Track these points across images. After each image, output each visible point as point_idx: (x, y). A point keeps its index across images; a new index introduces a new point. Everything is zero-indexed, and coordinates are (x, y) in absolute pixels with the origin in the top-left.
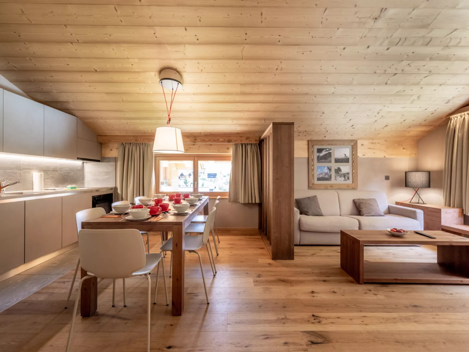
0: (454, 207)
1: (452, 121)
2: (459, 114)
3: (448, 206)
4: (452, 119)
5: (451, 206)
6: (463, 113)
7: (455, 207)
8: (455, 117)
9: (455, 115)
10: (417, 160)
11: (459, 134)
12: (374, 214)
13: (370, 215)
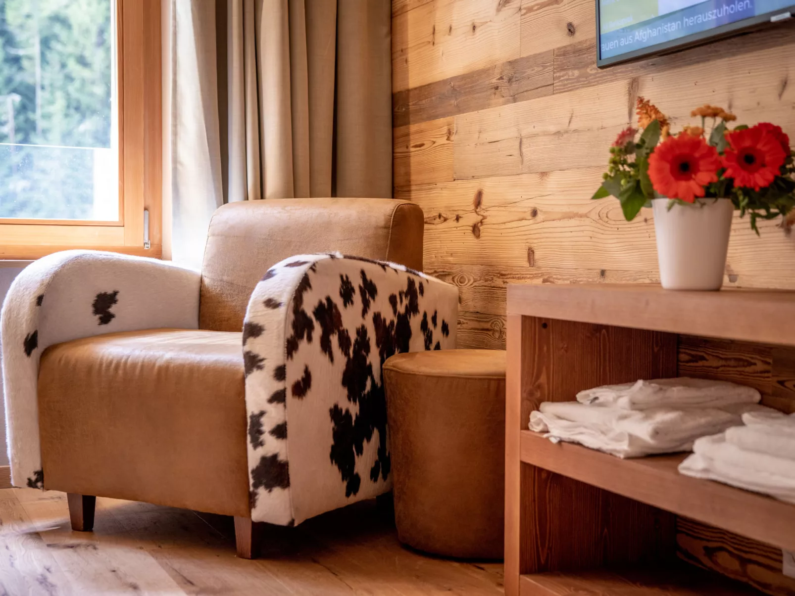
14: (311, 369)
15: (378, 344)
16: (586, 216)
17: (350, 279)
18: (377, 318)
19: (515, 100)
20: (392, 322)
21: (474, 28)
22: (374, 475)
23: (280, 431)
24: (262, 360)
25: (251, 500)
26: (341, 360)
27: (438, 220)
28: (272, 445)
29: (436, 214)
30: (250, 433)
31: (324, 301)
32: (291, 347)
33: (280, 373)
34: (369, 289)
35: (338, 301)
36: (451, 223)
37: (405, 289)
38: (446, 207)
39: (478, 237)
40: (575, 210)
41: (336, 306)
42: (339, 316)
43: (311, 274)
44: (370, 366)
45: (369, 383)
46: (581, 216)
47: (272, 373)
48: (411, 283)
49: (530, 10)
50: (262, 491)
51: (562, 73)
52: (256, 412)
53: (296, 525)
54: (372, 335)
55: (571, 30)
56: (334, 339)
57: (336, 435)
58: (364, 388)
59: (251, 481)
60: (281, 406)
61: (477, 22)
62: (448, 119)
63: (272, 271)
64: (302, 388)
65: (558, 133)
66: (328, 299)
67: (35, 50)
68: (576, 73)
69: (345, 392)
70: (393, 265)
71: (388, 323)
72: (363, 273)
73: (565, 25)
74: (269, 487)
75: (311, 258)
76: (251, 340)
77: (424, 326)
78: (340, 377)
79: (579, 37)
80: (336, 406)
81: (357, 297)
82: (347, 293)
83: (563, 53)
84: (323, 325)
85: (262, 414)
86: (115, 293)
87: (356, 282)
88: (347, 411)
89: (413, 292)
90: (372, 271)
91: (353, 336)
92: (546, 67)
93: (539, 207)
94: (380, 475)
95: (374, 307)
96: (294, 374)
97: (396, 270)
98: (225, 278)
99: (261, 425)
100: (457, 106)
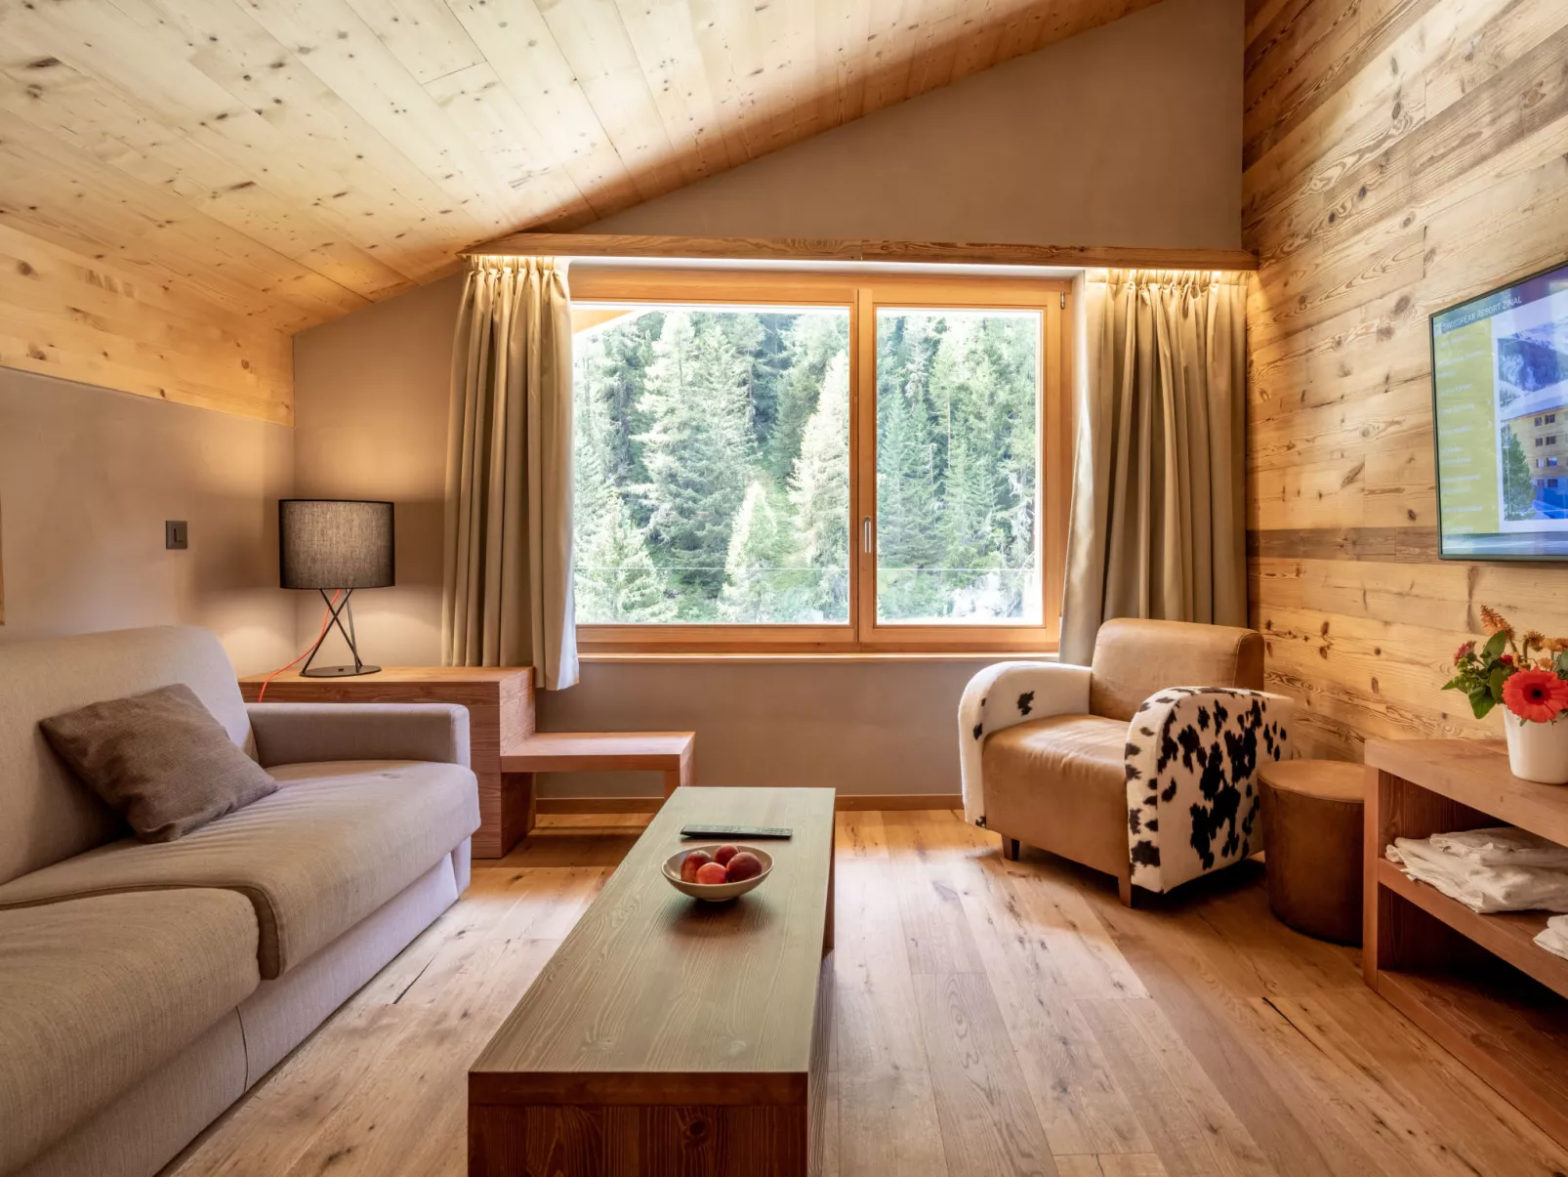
0: (499, 665)
1: (481, 278)
2: (508, 259)
3: (472, 665)
4: (477, 272)
5: (486, 661)
6: (522, 259)
7: (502, 662)
8: (493, 266)
9: (494, 258)
10: (297, 439)
11: (512, 344)
12: (234, 800)
13: (211, 810)
14: (1176, 780)
15: (1229, 754)
16: (1428, 666)
17: (1206, 709)
18: (1228, 736)
19: (1359, 559)
20: (1240, 736)
21: (1321, 496)
22: (1225, 852)
23: (1153, 825)
24: (1139, 773)
25: (1131, 870)
26: (1198, 770)
27: (1288, 636)
28: (1146, 834)
29: (1287, 631)
30: (1131, 822)
31: (1186, 729)
32: (1161, 765)
33: (1153, 784)
34: (1221, 714)
35: (1197, 727)
36: (1301, 641)
37: (1250, 708)
38: (1296, 627)
39: (1325, 657)
40: (1418, 659)
41: (1195, 731)
42: (1197, 738)
43: (1176, 710)
44: (1223, 772)
45: (1221, 786)
46: (1423, 665)
47: (1147, 783)
48: (1255, 703)
49: (1372, 492)
50: (1139, 866)
51: (1403, 548)
52: (1135, 808)
53: (1165, 892)
54: (1224, 748)
55: (1412, 515)
56: (1194, 756)
57: (1195, 824)
58: (1218, 788)
59: (1131, 856)
60: (1153, 808)
61: (1324, 492)
62: (1297, 560)
63: (1147, 704)
64: (1169, 795)
65: (1400, 594)
66: (1190, 727)
67: (947, 412)
68: (1418, 551)
69: (1202, 793)
70: (1240, 691)
71: (1237, 737)
72: (1216, 703)
73: (1407, 512)
74: (1145, 863)
75: (1176, 696)
76: (1131, 757)
77: (1266, 734)
78: (1197, 783)
79: (1419, 523)
80: (1195, 805)
81: (1212, 722)
82: (1203, 719)
83: (1405, 532)
84: (1185, 747)
85: (1139, 811)
86: (1032, 693)
87: (1211, 710)
88: (1204, 808)
89: (1256, 710)
90: (1224, 700)
91: (1208, 751)
92: (1387, 540)
93: (1382, 648)
94: (1230, 851)
95: (1225, 727)
96: (1164, 784)
97: (1242, 696)
98: (1109, 678)
99: (1138, 818)
100: (1305, 552)
